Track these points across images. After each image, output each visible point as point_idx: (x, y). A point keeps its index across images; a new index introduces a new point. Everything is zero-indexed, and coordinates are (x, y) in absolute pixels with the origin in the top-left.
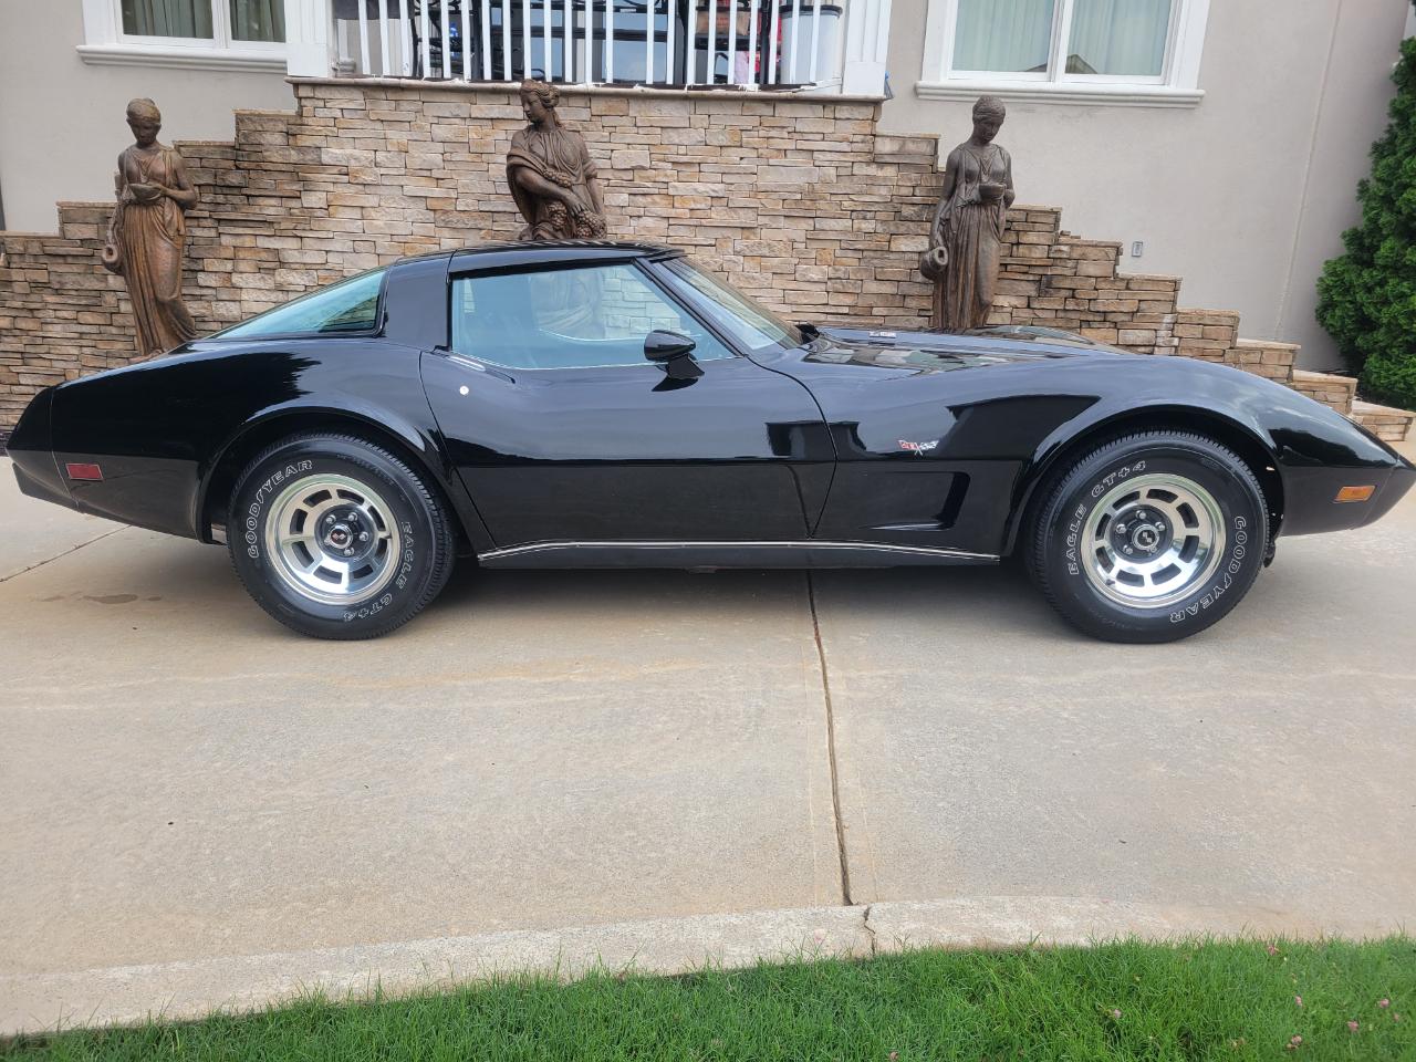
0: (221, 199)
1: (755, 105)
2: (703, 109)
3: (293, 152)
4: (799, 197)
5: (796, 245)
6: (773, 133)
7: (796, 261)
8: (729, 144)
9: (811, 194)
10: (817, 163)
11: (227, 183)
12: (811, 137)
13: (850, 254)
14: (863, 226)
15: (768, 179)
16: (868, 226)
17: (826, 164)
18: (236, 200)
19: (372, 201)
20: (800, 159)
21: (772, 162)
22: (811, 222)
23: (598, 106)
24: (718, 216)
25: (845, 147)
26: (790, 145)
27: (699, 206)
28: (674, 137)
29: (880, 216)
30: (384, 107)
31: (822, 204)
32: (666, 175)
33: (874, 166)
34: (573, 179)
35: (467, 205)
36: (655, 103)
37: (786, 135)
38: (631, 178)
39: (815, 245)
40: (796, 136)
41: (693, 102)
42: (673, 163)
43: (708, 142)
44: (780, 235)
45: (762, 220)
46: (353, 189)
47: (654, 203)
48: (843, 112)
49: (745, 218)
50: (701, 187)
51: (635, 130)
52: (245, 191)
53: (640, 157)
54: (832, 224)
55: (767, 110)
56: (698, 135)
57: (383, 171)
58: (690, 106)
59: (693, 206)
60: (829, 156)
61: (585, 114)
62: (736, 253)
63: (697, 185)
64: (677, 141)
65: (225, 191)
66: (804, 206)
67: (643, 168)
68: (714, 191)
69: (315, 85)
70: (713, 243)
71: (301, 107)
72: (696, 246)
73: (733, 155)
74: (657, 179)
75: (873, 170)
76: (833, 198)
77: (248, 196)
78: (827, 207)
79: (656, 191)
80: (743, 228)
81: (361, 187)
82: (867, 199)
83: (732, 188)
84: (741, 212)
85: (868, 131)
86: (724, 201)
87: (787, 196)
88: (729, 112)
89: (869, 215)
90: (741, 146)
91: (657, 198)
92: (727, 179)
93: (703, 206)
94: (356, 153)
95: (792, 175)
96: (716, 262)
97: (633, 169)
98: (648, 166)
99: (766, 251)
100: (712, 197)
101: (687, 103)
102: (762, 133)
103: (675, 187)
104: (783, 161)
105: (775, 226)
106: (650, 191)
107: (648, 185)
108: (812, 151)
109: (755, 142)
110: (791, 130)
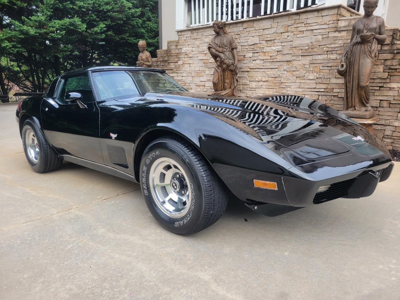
0: (164, 64)
1: (293, 16)
2: (276, 21)
3: (177, 50)
4: (307, 48)
5: (306, 66)
6: (299, 25)
7: (305, 72)
8: (284, 31)
9: (312, 47)
10: (314, 34)
11: (165, 60)
12: (312, 25)
13: (326, 68)
14: (331, 57)
15: (296, 43)
16: (333, 57)
17: (317, 34)
18: (166, 64)
19: (191, 62)
20: (308, 33)
21: (298, 36)
22: (311, 57)
23: (245, 25)
24: (279, 58)
25: (325, 26)
26: (305, 29)
27: (273, 55)
28: (267, 32)
29: (338, 52)
30: (195, 34)
31: (315, 50)
32: (263, 45)
33: (337, 32)
34: (225, 50)
35: (211, 61)
36: (261, 21)
37: (303, 25)
38: (253, 47)
39: (313, 65)
40: (307, 25)
41: (273, 19)
42: (266, 41)
43: (277, 32)
44: (300, 63)
45: (294, 58)
46: (188, 59)
47: (260, 55)
48: (325, 13)
49: (288, 58)
50: (273, 48)
51: (255, 31)
52: (168, 62)
53: (256, 40)
54: (319, 57)
55: (298, 17)
56: (273, 30)
57: (194, 53)
58: (272, 20)
59: (271, 55)
60: (319, 31)
61: (241, 29)
62: (284, 70)
64: (267, 33)
65: (165, 62)
66: (308, 52)
67: (256, 44)
68: (278, 49)
69: (181, 31)
70: (277, 67)
71: (179, 38)
72: (272, 69)
73: (285, 35)
74: (261, 47)
75: (336, 34)
76: (320, 47)
77: (169, 63)
78: (317, 51)
79: (260, 51)
80: (287, 61)
81: (189, 58)
82: (333, 46)
83: (284, 47)
84: (287, 56)
85: (335, 18)
86: (281, 52)
87: (303, 48)
88: (284, 20)
89: (334, 52)
90: (288, 32)
91: (261, 53)
92: (283, 44)
93: (274, 55)
94: (189, 49)
95: (305, 41)
96: (277, 74)
97: (254, 44)
99: (294, 69)
100: (278, 51)
102: (295, 26)
103: (266, 49)
104: (302, 35)
105: (298, 59)
106: (259, 51)
107: (258, 49)
108: (313, 30)
109: (293, 29)
110: (305, 23)
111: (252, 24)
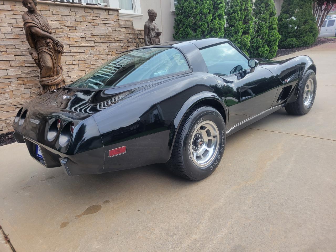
1: (88, 9)
2: (73, 9)
4: (104, 37)
5: (106, 51)
6: (94, 18)
7: (107, 55)
8: (83, 21)
9: (107, 36)
10: (107, 27)
12: (104, 19)
14: (121, 45)
15: (95, 32)
16: (122, 44)
17: (109, 27)
20: (102, 26)
21: (95, 27)
22: (108, 44)
23: (39, 7)
24: (84, 43)
25: (113, 22)
26: (99, 22)
27: (78, 40)
28: (66, 18)
29: (125, 41)
32: (66, 31)
33: (120, 28)
36: (58, 7)
37: (97, 19)
38: (55, 32)
39: (110, 50)
40: (100, 19)
42: (67, 27)
43: (77, 20)
44: (101, 48)
45: (96, 44)
47: (64, 40)
48: (111, 13)
49: (91, 44)
51: (53, 16)
53: (57, 25)
54: (114, 44)
55: (91, 11)
56: (73, 18)
59: (76, 41)
60: (109, 25)
62: (91, 54)
63: (76, 34)
64: (67, 20)
66: (105, 39)
67: (58, 28)
68: (82, 36)
70: (84, 52)
72: (79, 53)
73: (84, 24)
74: (64, 32)
75: (120, 29)
76: (112, 37)
78: (111, 40)
79: (64, 36)
80: (91, 47)
82: (120, 37)
83: (86, 34)
84: (90, 42)
85: (117, 18)
86: (85, 39)
87: (101, 37)
88: (80, 11)
89: (122, 41)
90: (86, 22)
91: (64, 38)
92: (85, 32)
93: (79, 40)
95: (101, 31)
96: (86, 57)
97: (55, 29)
98: (60, 27)
99: (99, 53)
100: (81, 37)
101: (68, 8)
102: (91, 18)
103: (70, 34)
104: (98, 26)
105: (100, 46)
106: (62, 36)
107: (61, 34)
108: (105, 24)
109: (90, 21)
110: (98, 17)
111: (47, 7)
